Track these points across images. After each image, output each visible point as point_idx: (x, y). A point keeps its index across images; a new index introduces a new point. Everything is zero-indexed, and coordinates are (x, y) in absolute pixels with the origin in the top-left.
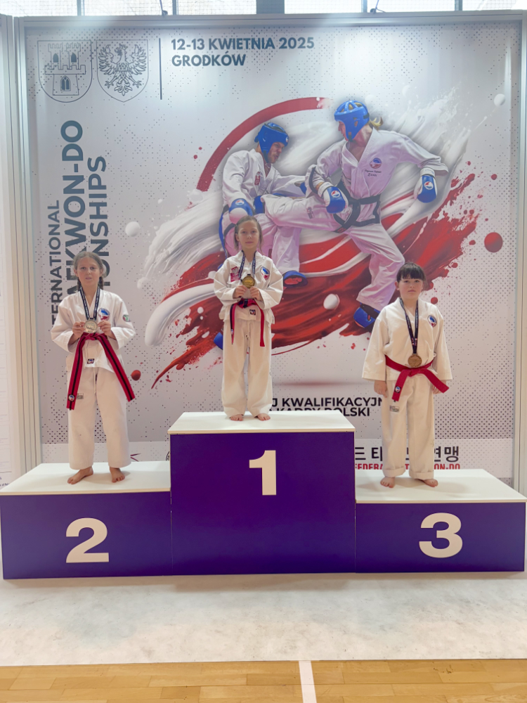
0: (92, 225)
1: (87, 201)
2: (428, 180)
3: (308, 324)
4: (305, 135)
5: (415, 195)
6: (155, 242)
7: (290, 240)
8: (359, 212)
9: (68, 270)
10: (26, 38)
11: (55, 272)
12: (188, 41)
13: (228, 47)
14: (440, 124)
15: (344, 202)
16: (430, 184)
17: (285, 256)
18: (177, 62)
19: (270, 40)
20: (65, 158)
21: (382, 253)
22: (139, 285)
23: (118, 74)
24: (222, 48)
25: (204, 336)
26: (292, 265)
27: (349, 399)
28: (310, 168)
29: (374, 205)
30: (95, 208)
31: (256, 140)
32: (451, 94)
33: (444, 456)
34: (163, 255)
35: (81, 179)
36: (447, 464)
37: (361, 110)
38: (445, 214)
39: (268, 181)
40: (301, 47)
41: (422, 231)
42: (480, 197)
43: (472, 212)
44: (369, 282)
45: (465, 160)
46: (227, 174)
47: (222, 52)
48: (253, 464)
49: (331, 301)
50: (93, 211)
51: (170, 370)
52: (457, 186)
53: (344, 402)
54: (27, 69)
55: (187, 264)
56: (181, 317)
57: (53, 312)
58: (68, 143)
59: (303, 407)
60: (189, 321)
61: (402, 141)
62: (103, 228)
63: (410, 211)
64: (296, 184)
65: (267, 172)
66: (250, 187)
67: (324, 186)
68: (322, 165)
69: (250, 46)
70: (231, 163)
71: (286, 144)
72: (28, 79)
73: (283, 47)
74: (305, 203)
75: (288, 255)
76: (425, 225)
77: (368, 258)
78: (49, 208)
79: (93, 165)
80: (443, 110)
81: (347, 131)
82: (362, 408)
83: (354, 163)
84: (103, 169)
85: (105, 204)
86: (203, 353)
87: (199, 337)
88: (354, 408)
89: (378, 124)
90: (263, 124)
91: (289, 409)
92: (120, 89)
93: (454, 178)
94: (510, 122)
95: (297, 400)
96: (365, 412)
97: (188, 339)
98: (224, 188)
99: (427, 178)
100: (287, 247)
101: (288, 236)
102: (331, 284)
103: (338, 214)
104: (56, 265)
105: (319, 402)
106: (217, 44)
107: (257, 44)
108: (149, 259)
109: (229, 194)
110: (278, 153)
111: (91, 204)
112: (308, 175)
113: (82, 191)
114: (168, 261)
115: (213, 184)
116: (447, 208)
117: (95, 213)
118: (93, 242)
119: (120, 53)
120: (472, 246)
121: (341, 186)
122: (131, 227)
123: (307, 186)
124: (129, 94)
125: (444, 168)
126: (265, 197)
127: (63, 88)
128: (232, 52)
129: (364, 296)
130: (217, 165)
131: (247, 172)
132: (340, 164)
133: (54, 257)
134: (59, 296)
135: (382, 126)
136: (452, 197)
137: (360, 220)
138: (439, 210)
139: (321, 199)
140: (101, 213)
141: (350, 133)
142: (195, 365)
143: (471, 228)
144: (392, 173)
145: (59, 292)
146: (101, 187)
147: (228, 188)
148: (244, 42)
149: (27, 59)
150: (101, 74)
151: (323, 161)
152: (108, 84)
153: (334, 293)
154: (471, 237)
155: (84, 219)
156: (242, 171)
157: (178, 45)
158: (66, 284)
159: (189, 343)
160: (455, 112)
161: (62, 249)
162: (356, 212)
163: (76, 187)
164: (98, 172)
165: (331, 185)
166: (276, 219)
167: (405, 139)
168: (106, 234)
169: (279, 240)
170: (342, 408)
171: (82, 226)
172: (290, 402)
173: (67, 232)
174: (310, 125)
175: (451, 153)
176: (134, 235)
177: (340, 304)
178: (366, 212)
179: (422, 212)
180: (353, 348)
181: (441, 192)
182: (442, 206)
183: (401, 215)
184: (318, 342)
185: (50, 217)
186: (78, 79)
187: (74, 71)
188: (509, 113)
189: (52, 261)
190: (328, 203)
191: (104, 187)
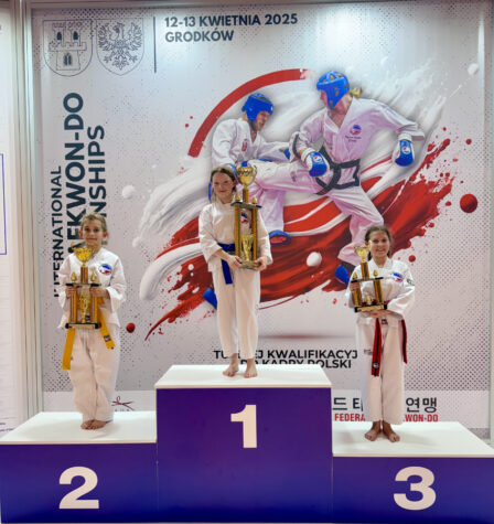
0: (91, 189)
1: (87, 166)
2: (405, 145)
3: (292, 280)
4: (289, 105)
5: (393, 159)
6: (149, 205)
7: (275, 202)
8: (340, 176)
9: (69, 231)
10: (32, 18)
11: (57, 232)
12: (180, 19)
13: (218, 24)
14: (418, 93)
15: (325, 167)
16: (408, 149)
17: (270, 217)
18: (170, 38)
19: (256, 17)
20: (67, 127)
21: (362, 213)
22: (134, 244)
23: (116, 50)
24: (212, 24)
25: (195, 291)
26: (277, 225)
27: (331, 352)
28: (294, 135)
29: (354, 168)
30: (94, 173)
31: (244, 109)
32: (427, 64)
33: (422, 407)
34: (156, 216)
35: (80, 146)
36: (425, 415)
37: (342, 81)
38: (422, 177)
39: (255, 148)
40: (285, 23)
41: (400, 193)
42: (455, 160)
43: (448, 175)
44: (350, 241)
45: (441, 126)
46: (216, 141)
47: (212, 29)
48: (235, 418)
49: (313, 259)
50: (92, 175)
51: (163, 323)
52: (433, 150)
53: (326, 354)
54: (33, 47)
55: (179, 224)
56: (173, 273)
57: (55, 269)
58: (69, 114)
59: (287, 359)
60: (180, 277)
61: (381, 109)
62: (101, 192)
63: (389, 174)
64: (281, 150)
65: (254, 139)
66: (237, 153)
67: (306, 151)
68: (305, 132)
69: (237, 23)
70: (221, 132)
71: (271, 112)
72: (34, 56)
73: (267, 23)
74: (290, 167)
75: (274, 215)
76: (403, 187)
77: (348, 220)
78: (52, 173)
79: (92, 133)
80: (419, 80)
81: (329, 99)
82: (343, 360)
83: (335, 129)
84: (102, 138)
85: (103, 170)
86: (193, 307)
87: (189, 293)
88: (335, 360)
89: (358, 93)
90: (249, 95)
91: (274, 362)
92: (117, 64)
93: (431, 143)
94: (483, 91)
95: (282, 352)
96: (347, 364)
97: (179, 294)
98: (213, 154)
99: (405, 143)
100: (272, 208)
101: (273, 198)
102: (313, 243)
103: (320, 178)
104: (57, 226)
105: (302, 354)
106: (207, 21)
107: (244, 20)
108: (143, 219)
109: (218, 159)
110: (264, 121)
111: (91, 170)
112: (292, 141)
113: (82, 158)
114: (161, 222)
115: (203, 151)
116: (424, 172)
117: (93, 177)
118: (92, 204)
119: (117, 31)
120: (448, 207)
121: (323, 152)
122: (127, 191)
123: (291, 151)
124: (126, 69)
125: (420, 133)
126: (252, 163)
127: (66, 63)
128: (221, 28)
129: (345, 254)
130: (207, 133)
131: (234, 139)
132: (321, 131)
133: (56, 218)
134: (60, 254)
135: (362, 95)
136: (428, 160)
137: (340, 183)
138: (417, 173)
139: (304, 163)
140: (100, 178)
141: (331, 102)
142: (187, 318)
143: (447, 190)
144: (371, 139)
145: (60, 251)
146: (99, 153)
147: (217, 154)
148: (232, 19)
149: (33, 37)
150: (100, 50)
151: (306, 128)
152: (106, 59)
153: (317, 251)
154: (447, 198)
155: (84, 183)
156: (230, 138)
157: (171, 22)
158: (67, 244)
159: (180, 298)
160: (430, 81)
161: (64, 211)
162: (337, 176)
163: (77, 154)
164: (97, 140)
165: (312, 150)
166: (262, 182)
167: (384, 107)
168: (104, 197)
169: (264, 201)
170: (324, 360)
171: (82, 190)
172: (275, 354)
173: (69, 196)
174: (293, 95)
175: (428, 118)
176: (129, 198)
177: (322, 262)
178: (346, 176)
179: (399, 175)
180: (335, 302)
181: (418, 155)
182: (419, 170)
183: (379, 178)
184: (301, 297)
185: (52, 181)
186: (79, 55)
187: (76, 47)
188: (483, 81)
189: (54, 222)
190: (310, 168)
191: (103, 154)
